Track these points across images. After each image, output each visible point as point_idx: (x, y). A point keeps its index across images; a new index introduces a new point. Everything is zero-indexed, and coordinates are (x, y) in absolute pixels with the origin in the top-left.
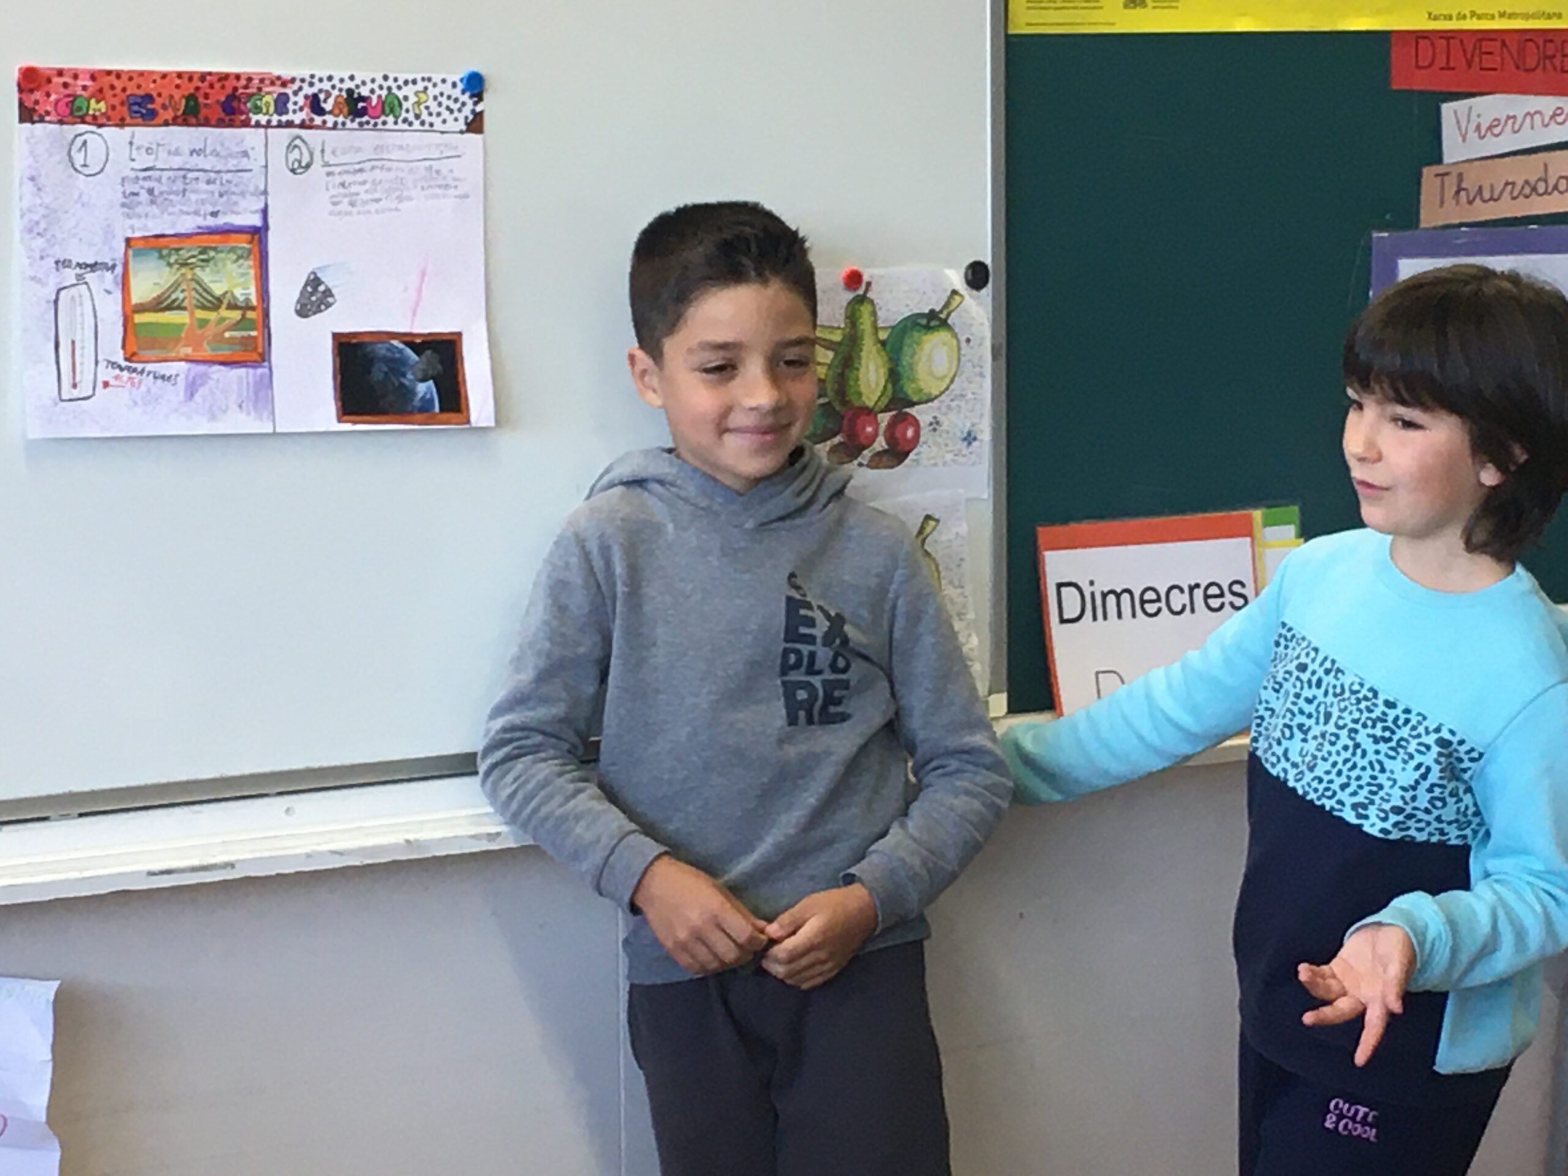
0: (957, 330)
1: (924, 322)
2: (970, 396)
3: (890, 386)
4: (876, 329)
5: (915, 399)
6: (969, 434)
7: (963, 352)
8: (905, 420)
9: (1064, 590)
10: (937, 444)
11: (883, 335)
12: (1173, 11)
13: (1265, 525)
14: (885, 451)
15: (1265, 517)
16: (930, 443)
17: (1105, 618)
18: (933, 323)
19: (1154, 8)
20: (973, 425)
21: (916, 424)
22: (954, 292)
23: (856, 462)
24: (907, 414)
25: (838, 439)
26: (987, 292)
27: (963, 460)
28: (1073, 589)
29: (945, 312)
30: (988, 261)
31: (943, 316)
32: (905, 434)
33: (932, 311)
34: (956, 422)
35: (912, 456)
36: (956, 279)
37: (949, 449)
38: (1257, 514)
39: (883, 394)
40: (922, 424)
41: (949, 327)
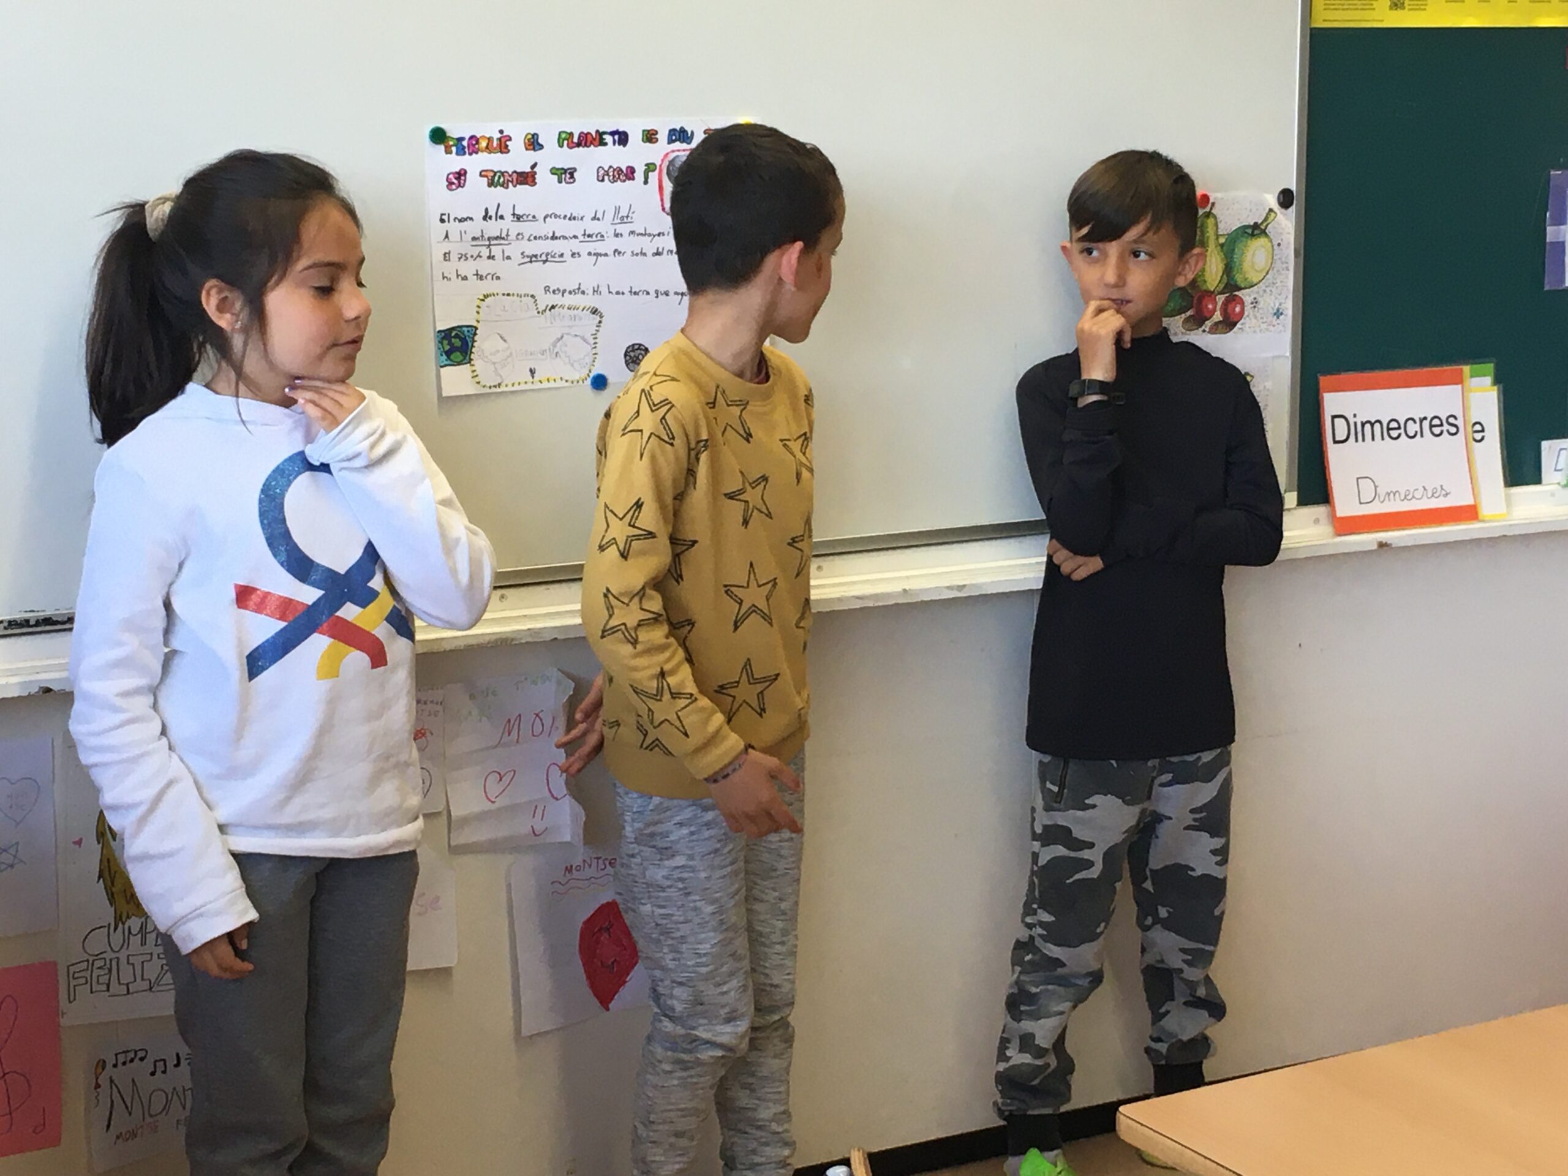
0: (1272, 237)
1: (1250, 231)
2: (1279, 284)
3: (1225, 276)
4: (1218, 236)
5: (1243, 286)
6: (1278, 310)
7: (1275, 252)
8: (1234, 300)
9: (1336, 420)
10: (1256, 317)
11: (1222, 240)
12: (1422, 12)
13: (1472, 377)
14: (1220, 322)
15: (1471, 371)
16: (1251, 316)
17: (1364, 440)
18: (1256, 232)
19: (1411, 9)
20: (1280, 304)
21: (1242, 303)
22: (1271, 210)
23: (1201, 329)
24: (1236, 296)
25: (1189, 313)
26: (1293, 208)
27: (1271, 328)
28: (1342, 420)
29: (1265, 224)
30: (1294, 188)
31: (1263, 227)
32: (1234, 310)
33: (1256, 223)
34: (1268, 302)
35: (1238, 326)
36: (1272, 201)
37: (1265, 320)
38: (1466, 369)
39: (1220, 282)
40: (1246, 304)
41: (1266, 235)
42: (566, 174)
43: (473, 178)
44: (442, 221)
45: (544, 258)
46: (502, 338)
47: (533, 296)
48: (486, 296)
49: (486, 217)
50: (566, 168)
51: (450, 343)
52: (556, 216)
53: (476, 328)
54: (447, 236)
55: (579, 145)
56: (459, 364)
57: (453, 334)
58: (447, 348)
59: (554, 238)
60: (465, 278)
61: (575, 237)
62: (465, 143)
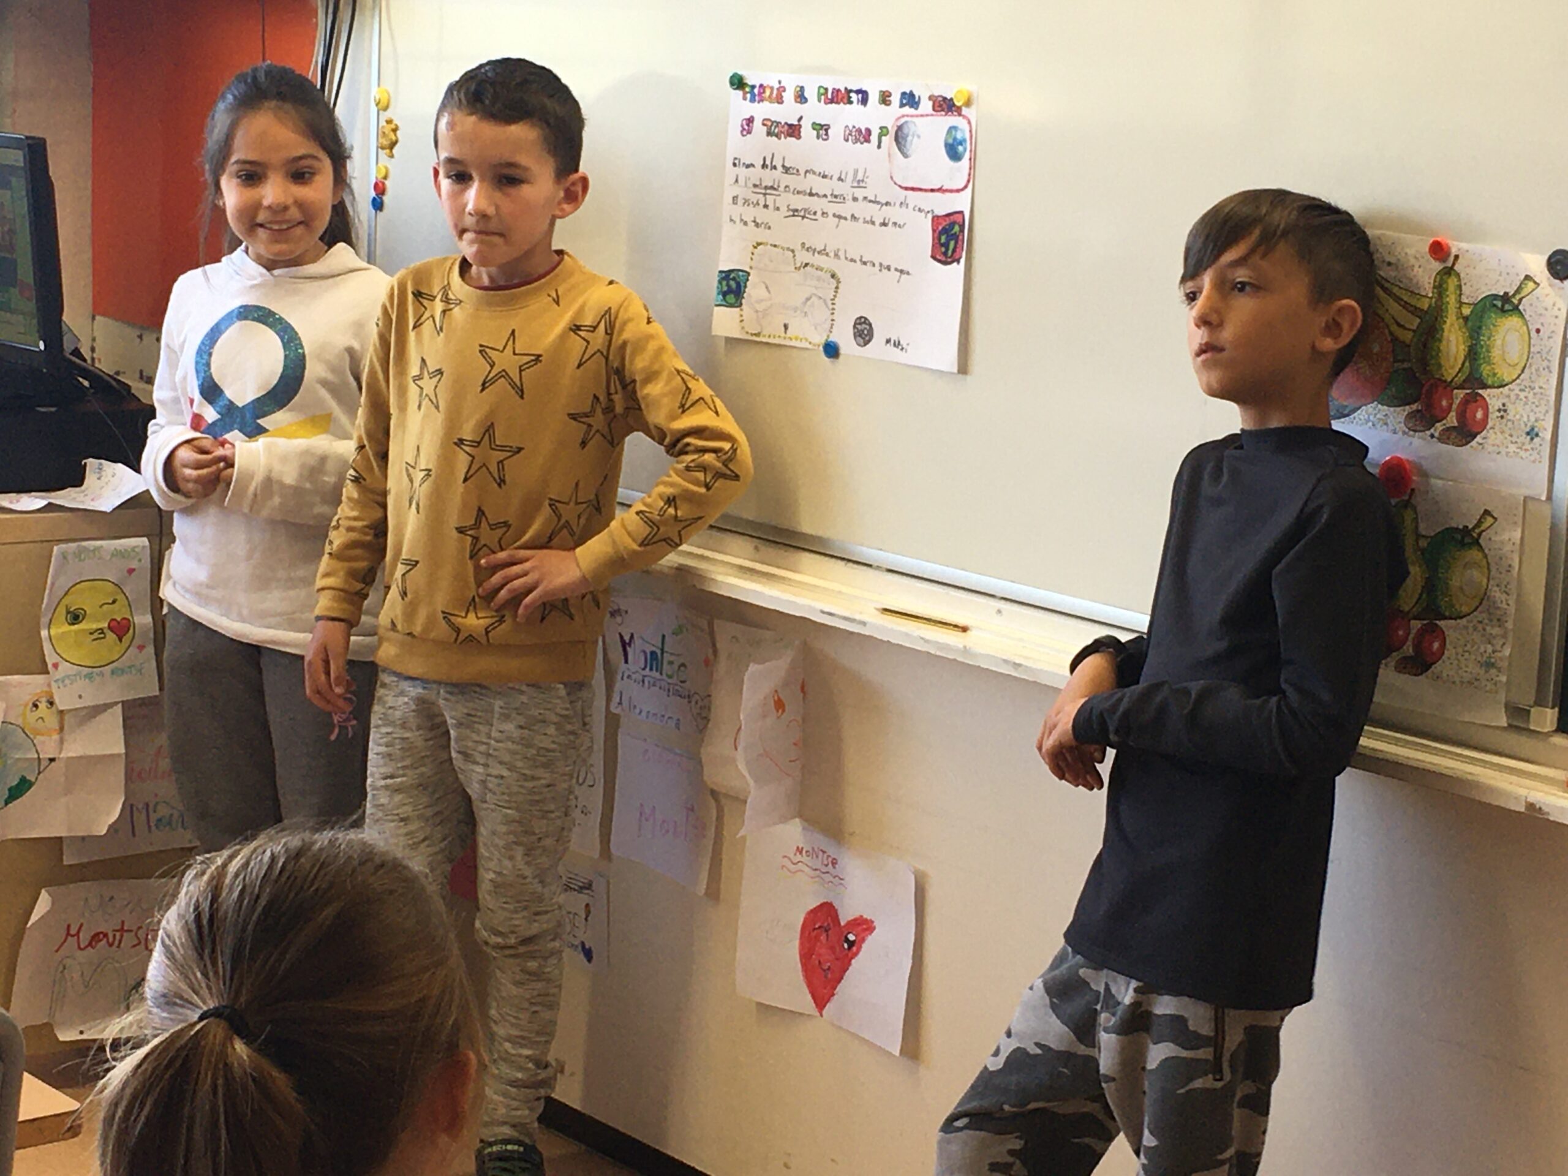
0: (1527, 318)
1: (1499, 304)
2: (1537, 390)
3: (1467, 364)
4: (1461, 304)
5: (1488, 382)
6: (1532, 429)
7: (1532, 342)
8: (1476, 401)
10: (1502, 432)
11: (1466, 311)
14: (1458, 429)
16: (1497, 429)
18: (1507, 307)
20: (1536, 421)
21: (1484, 406)
22: (1528, 278)
24: (1477, 395)
25: (1415, 406)
27: (1522, 453)
29: (1518, 297)
31: (1517, 301)
32: (1475, 415)
33: (1506, 294)
34: (1518, 413)
35: (1478, 439)
37: (1514, 439)
39: (1460, 370)
40: (1491, 410)
41: (1522, 315)
42: (822, 130)
43: (758, 127)
44: (735, 165)
45: (802, 214)
46: (767, 288)
47: (793, 251)
48: (759, 244)
49: (764, 166)
50: (823, 123)
51: (728, 285)
52: (814, 173)
53: (749, 274)
54: (737, 181)
55: (832, 101)
56: (731, 306)
57: (732, 276)
58: (725, 288)
59: (811, 194)
60: (745, 223)
61: (825, 196)
62: (756, 91)
